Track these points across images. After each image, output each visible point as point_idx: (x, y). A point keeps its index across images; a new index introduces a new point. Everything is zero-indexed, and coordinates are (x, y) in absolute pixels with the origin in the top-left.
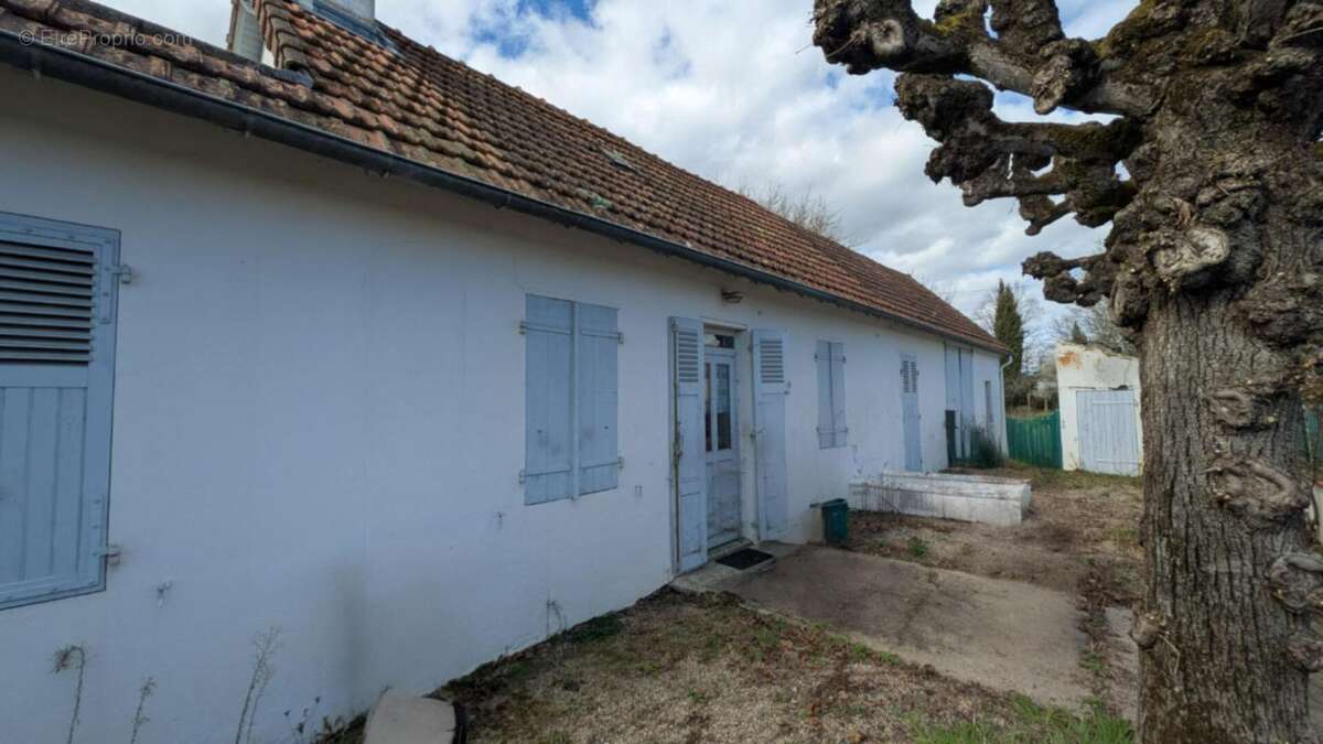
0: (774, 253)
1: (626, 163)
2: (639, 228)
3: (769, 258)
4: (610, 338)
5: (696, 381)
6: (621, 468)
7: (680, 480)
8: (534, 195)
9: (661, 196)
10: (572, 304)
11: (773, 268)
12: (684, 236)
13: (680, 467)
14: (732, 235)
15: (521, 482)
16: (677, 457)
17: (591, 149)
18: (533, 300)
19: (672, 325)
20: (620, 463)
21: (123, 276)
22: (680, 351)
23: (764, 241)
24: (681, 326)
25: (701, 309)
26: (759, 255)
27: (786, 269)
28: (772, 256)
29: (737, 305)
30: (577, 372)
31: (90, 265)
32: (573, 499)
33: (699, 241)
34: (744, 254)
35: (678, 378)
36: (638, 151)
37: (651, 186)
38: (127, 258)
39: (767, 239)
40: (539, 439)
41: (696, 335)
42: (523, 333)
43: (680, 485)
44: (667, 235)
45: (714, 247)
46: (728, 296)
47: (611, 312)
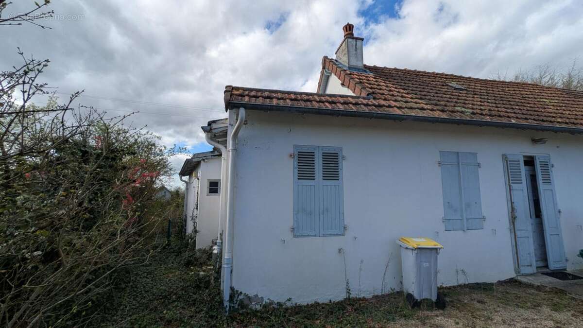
0: (562, 113)
1: (460, 87)
2: (488, 119)
3: (560, 117)
4: (475, 165)
5: (522, 183)
6: (484, 220)
7: (516, 229)
8: (444, 116)
9: (484, 99)
10: (458, 153)
11: (566, 123)
12: (508, 117)
13: (515, 223)
14: (531, 109)
15: (443, 222)
16: (513, 219)
17: (443, 86)
18: (442, 153)
19: (505, 157)
20: (484, 218)
21: (343, 157)
22: (511, 169)
23: (552, 107)
24: (510, 158)
25: (521, 149)
26: (553, 117)
27: (576, 122)
28: (562, 116)
29: (544, 144)
30: (462, 179)
31: (338, 156)
32: (464, 231)
33: (517, 118)
34: (545, 119)
35: (511, 182)
36: (461, 78)
37: (477, 95)
38: (344, 154)
39: (553, 106)
40: (448, 205)
41: (519, 161)
42: (439, 166)
43: (516, 232)
44: (500, 118)
45: (526, 119)
46: (535, 141)
47: (475, 155)
